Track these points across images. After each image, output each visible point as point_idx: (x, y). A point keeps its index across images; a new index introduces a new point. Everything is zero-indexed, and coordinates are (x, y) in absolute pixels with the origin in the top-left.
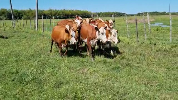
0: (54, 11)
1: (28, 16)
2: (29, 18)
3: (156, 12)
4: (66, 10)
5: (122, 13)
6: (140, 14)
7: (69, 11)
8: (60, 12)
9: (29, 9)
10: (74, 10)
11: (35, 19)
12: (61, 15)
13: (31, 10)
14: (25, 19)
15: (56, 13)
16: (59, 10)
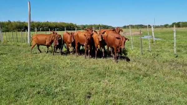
0: (36, 23)
1: (7, 28)
2: (8, 31)
3: (141, 25)
4: (50, 22)
5: (108, 26)
6: (126, 27)
7: (53, 23)
8: (42, 24)
9: (8, 21)
10: (59, 22)
11: (27, 31)
12: (44, 27)
13: (10, 22)
14: (4, 32)
15: (39, 25)
16: (41, 23)
